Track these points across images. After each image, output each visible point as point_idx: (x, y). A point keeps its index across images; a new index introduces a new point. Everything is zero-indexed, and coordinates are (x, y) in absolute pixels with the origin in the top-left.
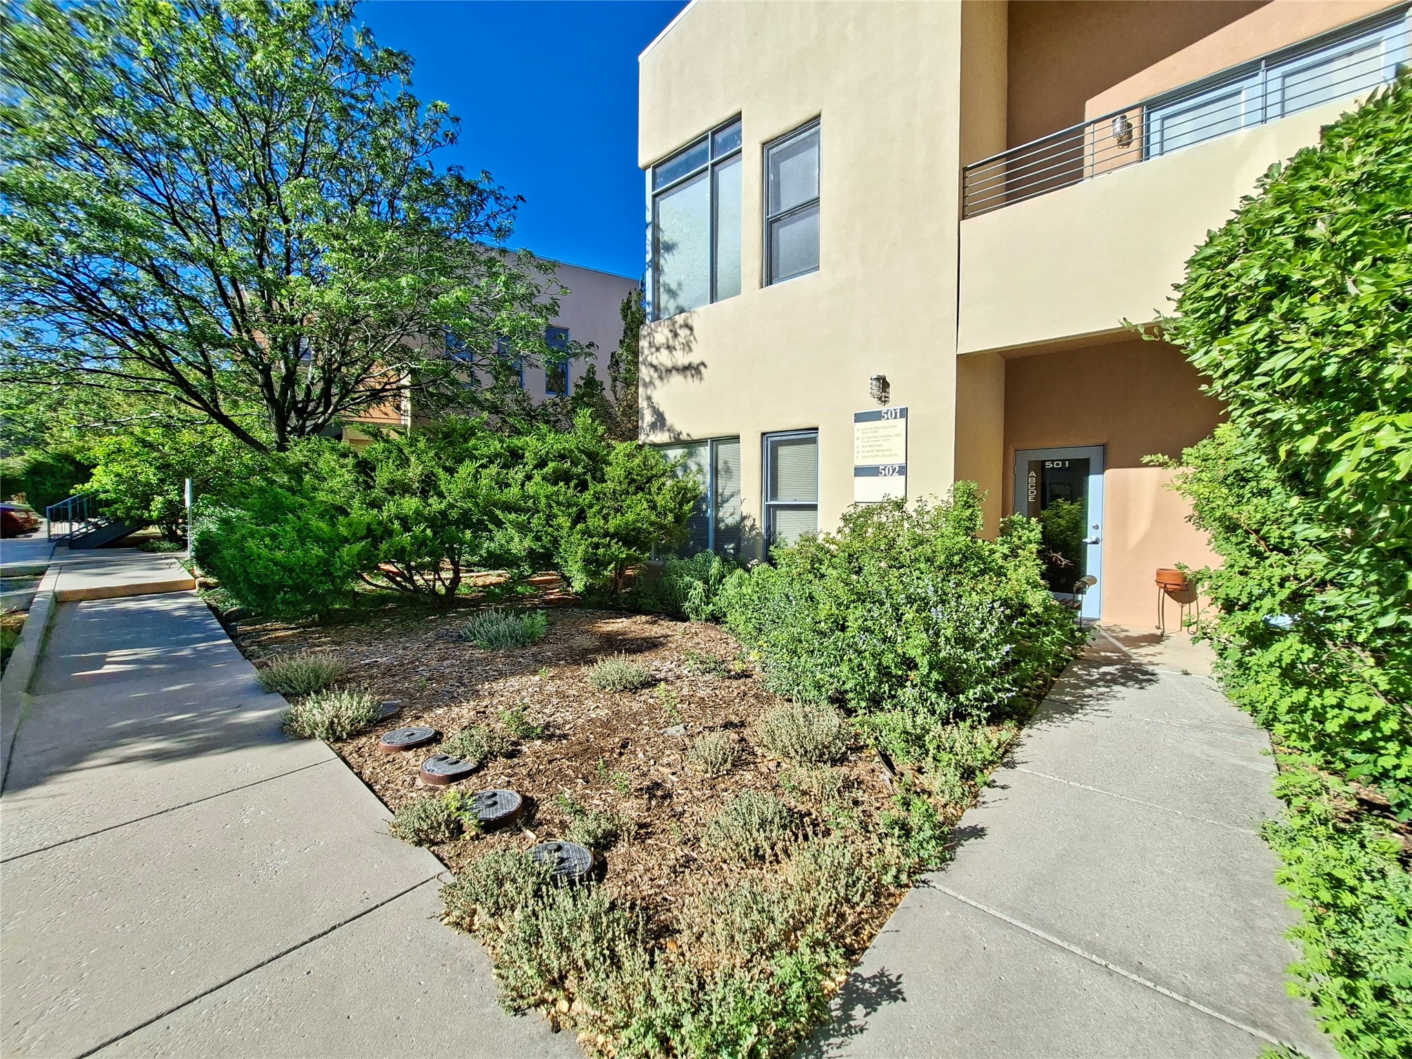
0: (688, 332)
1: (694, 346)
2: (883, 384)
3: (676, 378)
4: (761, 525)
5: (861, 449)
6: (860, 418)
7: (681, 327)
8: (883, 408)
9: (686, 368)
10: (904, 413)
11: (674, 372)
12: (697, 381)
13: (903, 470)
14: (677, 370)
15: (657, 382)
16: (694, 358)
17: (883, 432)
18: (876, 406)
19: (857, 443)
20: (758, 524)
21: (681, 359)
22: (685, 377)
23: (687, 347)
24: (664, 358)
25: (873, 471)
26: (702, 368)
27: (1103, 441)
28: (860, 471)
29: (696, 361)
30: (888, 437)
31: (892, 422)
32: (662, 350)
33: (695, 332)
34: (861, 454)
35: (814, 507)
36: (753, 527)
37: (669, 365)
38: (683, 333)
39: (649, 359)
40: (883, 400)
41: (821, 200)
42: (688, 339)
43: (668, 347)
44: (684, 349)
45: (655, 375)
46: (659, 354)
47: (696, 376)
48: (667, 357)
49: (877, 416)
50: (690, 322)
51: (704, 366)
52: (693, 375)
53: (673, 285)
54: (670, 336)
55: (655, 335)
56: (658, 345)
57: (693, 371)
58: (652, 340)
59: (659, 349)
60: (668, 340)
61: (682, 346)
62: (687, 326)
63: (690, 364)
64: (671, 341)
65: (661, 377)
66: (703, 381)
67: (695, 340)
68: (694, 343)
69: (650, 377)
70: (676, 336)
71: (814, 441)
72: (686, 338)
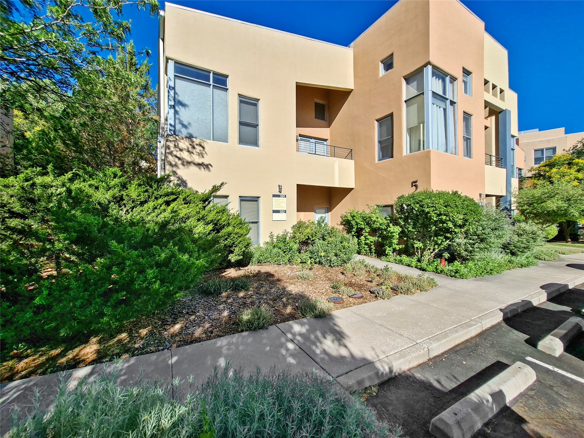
0: (201, 148)
1: (205, 155)
2: (280, 187)
3: (193, 168)
5: (274, 205)
6: (274, 196)
7: (197, 145)
9: (199, 165)
10: (285, 197)
11: (192, 164)
12: (207, 172)
13: (285, 212)
14: (194, 164)
15: (180, 166)
16: (206, 161)
17: (280, 201)
18: (279, 194)
19: (273, 203)
21: (198, 160)
22: (200, 168)
23: (201, 155)
24: (185, 155)
25: (278, 212)
26: (210, 167)
28: (275, 211)
29: (206, 162)
30: (282, 202)
31: (283, 198)
32: (184, 152)
33: (206, 150)
34: (274, 207)
35: (258, 223)
37: (189, 160)
38: (198, 148)
39: (175, 153)
40: (280, 192)
41: (259, 125)
42: (201, 152)
43: (188, 151)
44: (199, 155)
45: (179, 162)
46: (181, 153)
47: (206, 169)
48: (188, 156)
49: (278, 196)
50: (203, 144)
51: (212, 166)
52: (204, 168)
53: (186, 123)
54: (190, 147)
55: (179, 143)
56: (181, 148)
57: (205, 167)
58: (176, 144)
59: (181, 150)
60: (188, 148)
61: (198, 154)
62: (201, 145)
63: (203, 163)
64: (190, 149)
65: (183, 164)
66: (210, 172)
67: (206, 153)
68: (205, 154)
69: (176, 163)
70: (194, 147)
71: (257, 201)
72: (200, 150)
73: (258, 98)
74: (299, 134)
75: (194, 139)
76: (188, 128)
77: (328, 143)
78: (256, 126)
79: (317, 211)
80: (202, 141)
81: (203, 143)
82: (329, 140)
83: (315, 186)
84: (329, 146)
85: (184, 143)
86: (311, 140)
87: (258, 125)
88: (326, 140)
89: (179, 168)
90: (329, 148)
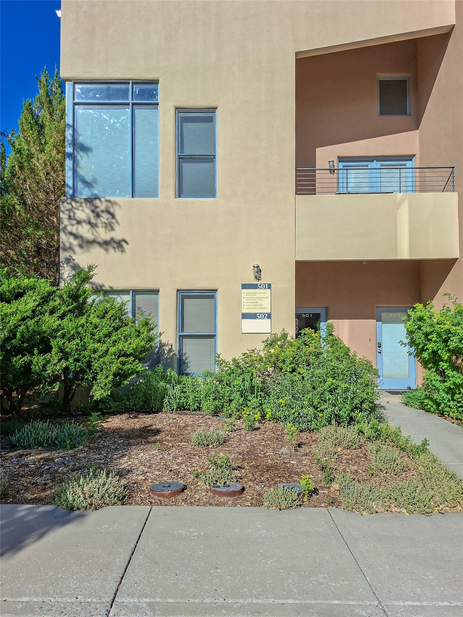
0: (109, 216)
1: (116, 227)
3: (97, 249)
4: (176, 349)
5: (245, 304)
6: (244, 286)
8: (259, 283)
9: (106, 244)
10: (269, 286)
11: (95, 244)
12: (118, 253)
13: (269, 316)
14: (99, 243)
15: (77, 249)
16: (117, 235)
17: (258, 295)
18: (256, 282)
19: (243, 300)
20: (174, 348)
21: (103, 235)
22: (106, 250)
23: (109, 226)
24: (85, 231)
25: (253, 316)
26: (124, 244)
27: (326, 305)
28: (245, 316)
29: (118, 237)
30: (261, 299)
31: (263, 290)
32: (84, 224)
33: (118, 218)
34: (245, 307)
35: (213, 336)
36: (170, 350)
37: (90, 237)
38: (105, 217)
39: (69, 228)
40: (258, 278)
41: (217, 157)
42: (109, 220)
43: (90, 223)
44: (106, 227)
45: (75, 242)
46: (80, 227)
47: (117, 250)
48: (88, 231)
49: (255, 287)
50: (111, 210)
51: (127, 243)
52: (114, 248)
53: (88, 178)
54: (92, 215)
55: (76, 211)
56: (78, 219)
57: (115, 245)
58: (72, 214)
59: (79, 222)
60: (89, 219)
61: (104, 225)
62: (108, 212)
63: (112, 239)
64: (93, 220)
65: (81, 246)
66: (124, 253)
67: (117, 222)
68: (116, 225)
69: (71, 244)
70: (98, 216)
71: (213, 297)
72: (107, 219)
73: (213, 105)
74: (339, 157)
75: (97, 202)
76: (92, 187)
77: (415, 162)
78: (211, 159)
79: (384, 315)
80: (110, 205)
81: (113, 207)
82: (417, 156)
83: (363, 261)
84: (418, 170)
85: (83, 211)
86: (371, 165)
87: (214, 157)
88: (410, 158)
89: (74, 252)
90: (418, 174)
